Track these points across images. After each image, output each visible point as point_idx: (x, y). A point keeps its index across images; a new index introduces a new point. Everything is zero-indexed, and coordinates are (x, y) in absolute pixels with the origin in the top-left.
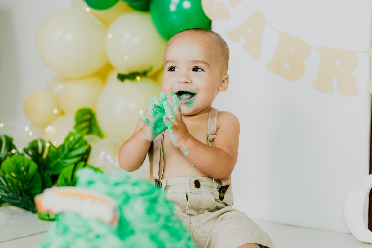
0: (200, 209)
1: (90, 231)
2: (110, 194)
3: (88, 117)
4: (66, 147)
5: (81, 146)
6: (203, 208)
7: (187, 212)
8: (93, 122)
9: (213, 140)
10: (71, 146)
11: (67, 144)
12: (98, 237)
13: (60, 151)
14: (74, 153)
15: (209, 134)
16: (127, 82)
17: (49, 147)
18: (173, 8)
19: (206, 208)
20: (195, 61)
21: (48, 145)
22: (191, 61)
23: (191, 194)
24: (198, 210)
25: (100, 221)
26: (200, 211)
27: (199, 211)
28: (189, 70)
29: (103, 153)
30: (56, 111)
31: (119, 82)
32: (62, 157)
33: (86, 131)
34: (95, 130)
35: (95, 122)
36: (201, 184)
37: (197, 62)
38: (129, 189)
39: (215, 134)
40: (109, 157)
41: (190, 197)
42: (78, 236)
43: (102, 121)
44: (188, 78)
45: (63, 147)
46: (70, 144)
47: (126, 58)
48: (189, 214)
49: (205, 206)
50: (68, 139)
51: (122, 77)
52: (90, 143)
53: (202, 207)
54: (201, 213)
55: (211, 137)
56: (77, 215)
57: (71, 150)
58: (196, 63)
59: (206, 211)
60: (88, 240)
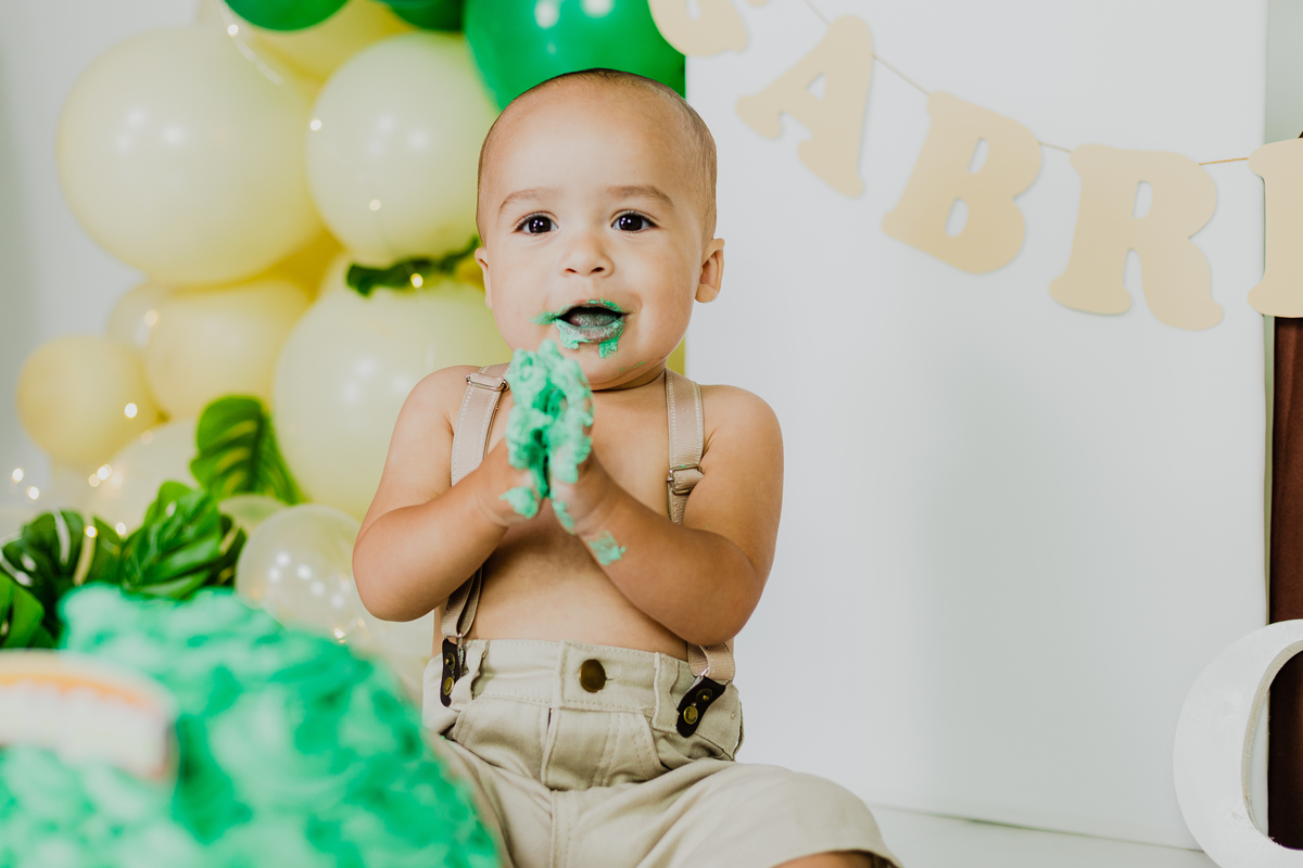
0: (596, 770)
1: (88, 808)
2: (163, 678)
3: (246, 427)
4: (153, 539)
5: (202, 535)
6: (607, 768)
7: (543, 779)
8: (265, 448)
9: (688, 490)
10: (169, 534)
11: (155, 528)
12: (117, 831)
13: (131, 552)
14: (180, 560)
15: (674, 464)
16: (382, 295)
17: (98, 540)
18: (546, 14)
19: (617, 769)
20: (624, 189)
21: (91, 532)
22: (609, 190)
23: (564, 713)
24: (590, 773)
25: (123, 773)
26: (597, 779)
27: (591, 778)
28: (599, 221)
29: (283, 559)
30: (131, 411)
31: (351, 296)
32: (138, 575)
33: (237, 478)
34: (272, 476)
35: (273, 448)
36: (607, 675)
37: (628, 191)
38: (238, 658)
39: (697, 468)
40: (304, 572)
41: (558, 725)
42: (51, 828)
43: (294, 441)
44: (603, 255)
45: (141, 537)
46: (166, 526)
47: (375, 205)
48: (551, 783)
49: (613, 762)
50: (159, 507)
51: (364, 279)
52: (240, 523)
53: (602, 764)
54: (601, 785)
55: (682, 478)
56: (49, 754)
57: (171, 548)
58: (626, 195)
59: (621, 779)
60: (83, 841)
